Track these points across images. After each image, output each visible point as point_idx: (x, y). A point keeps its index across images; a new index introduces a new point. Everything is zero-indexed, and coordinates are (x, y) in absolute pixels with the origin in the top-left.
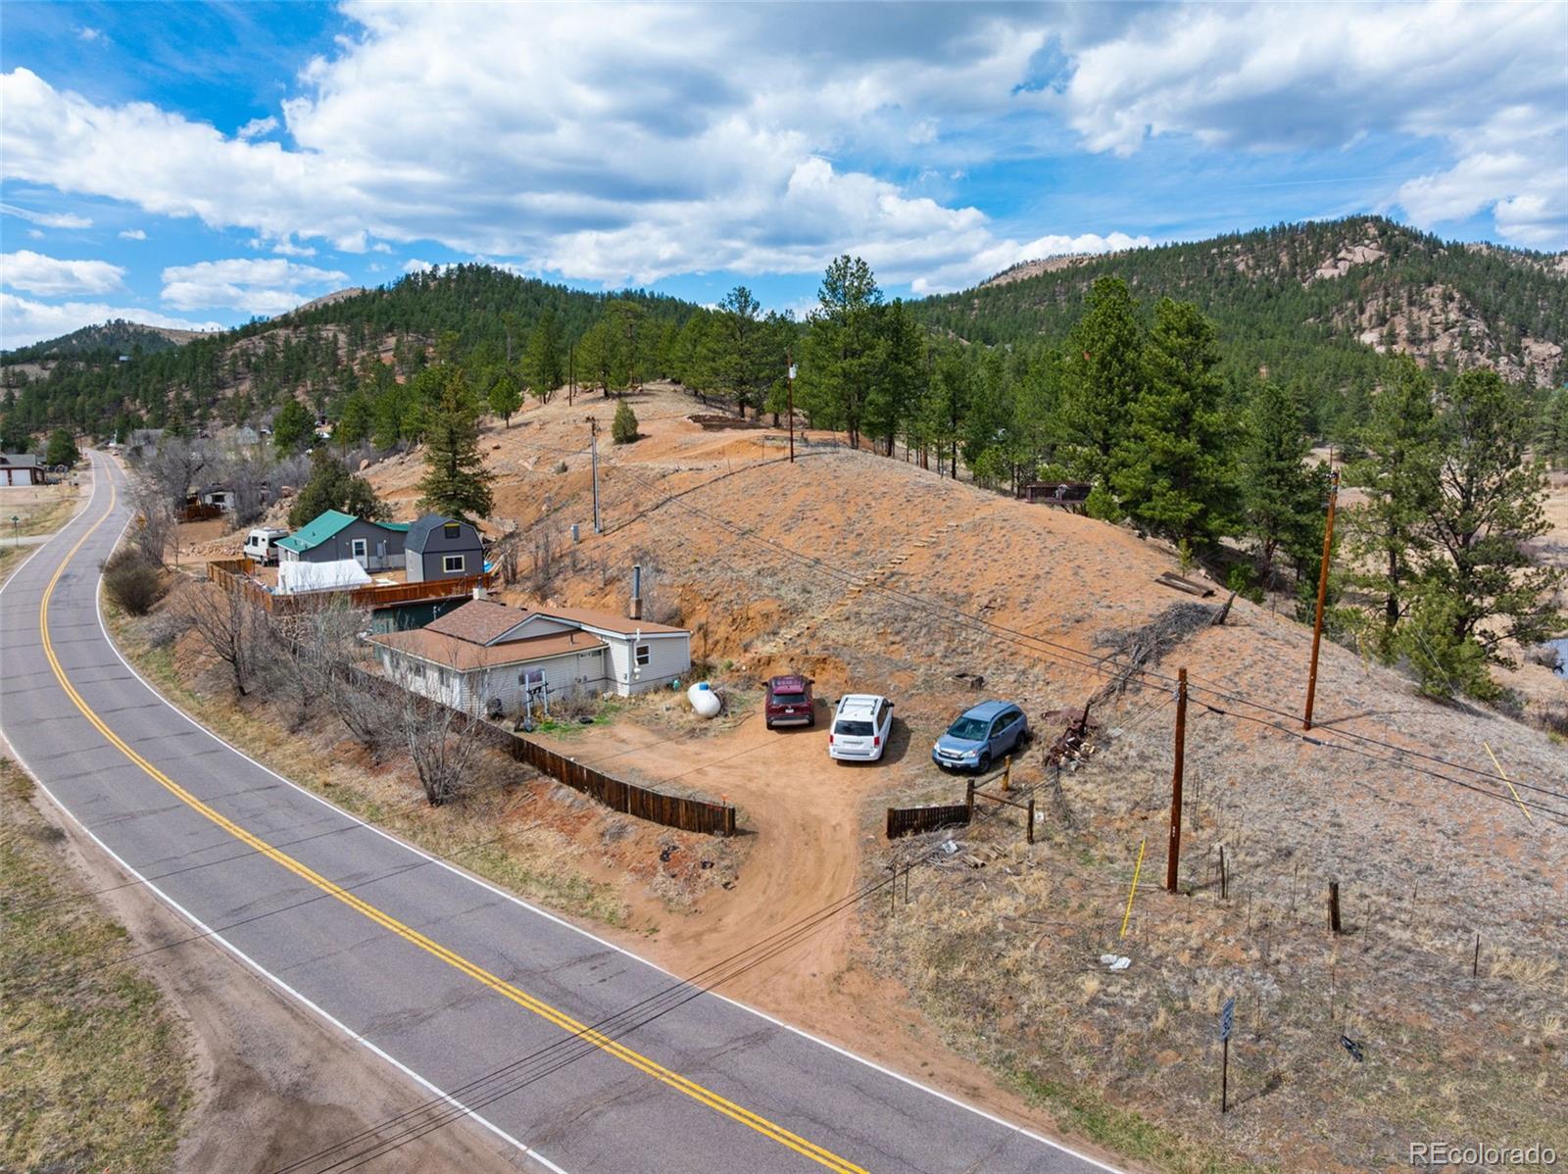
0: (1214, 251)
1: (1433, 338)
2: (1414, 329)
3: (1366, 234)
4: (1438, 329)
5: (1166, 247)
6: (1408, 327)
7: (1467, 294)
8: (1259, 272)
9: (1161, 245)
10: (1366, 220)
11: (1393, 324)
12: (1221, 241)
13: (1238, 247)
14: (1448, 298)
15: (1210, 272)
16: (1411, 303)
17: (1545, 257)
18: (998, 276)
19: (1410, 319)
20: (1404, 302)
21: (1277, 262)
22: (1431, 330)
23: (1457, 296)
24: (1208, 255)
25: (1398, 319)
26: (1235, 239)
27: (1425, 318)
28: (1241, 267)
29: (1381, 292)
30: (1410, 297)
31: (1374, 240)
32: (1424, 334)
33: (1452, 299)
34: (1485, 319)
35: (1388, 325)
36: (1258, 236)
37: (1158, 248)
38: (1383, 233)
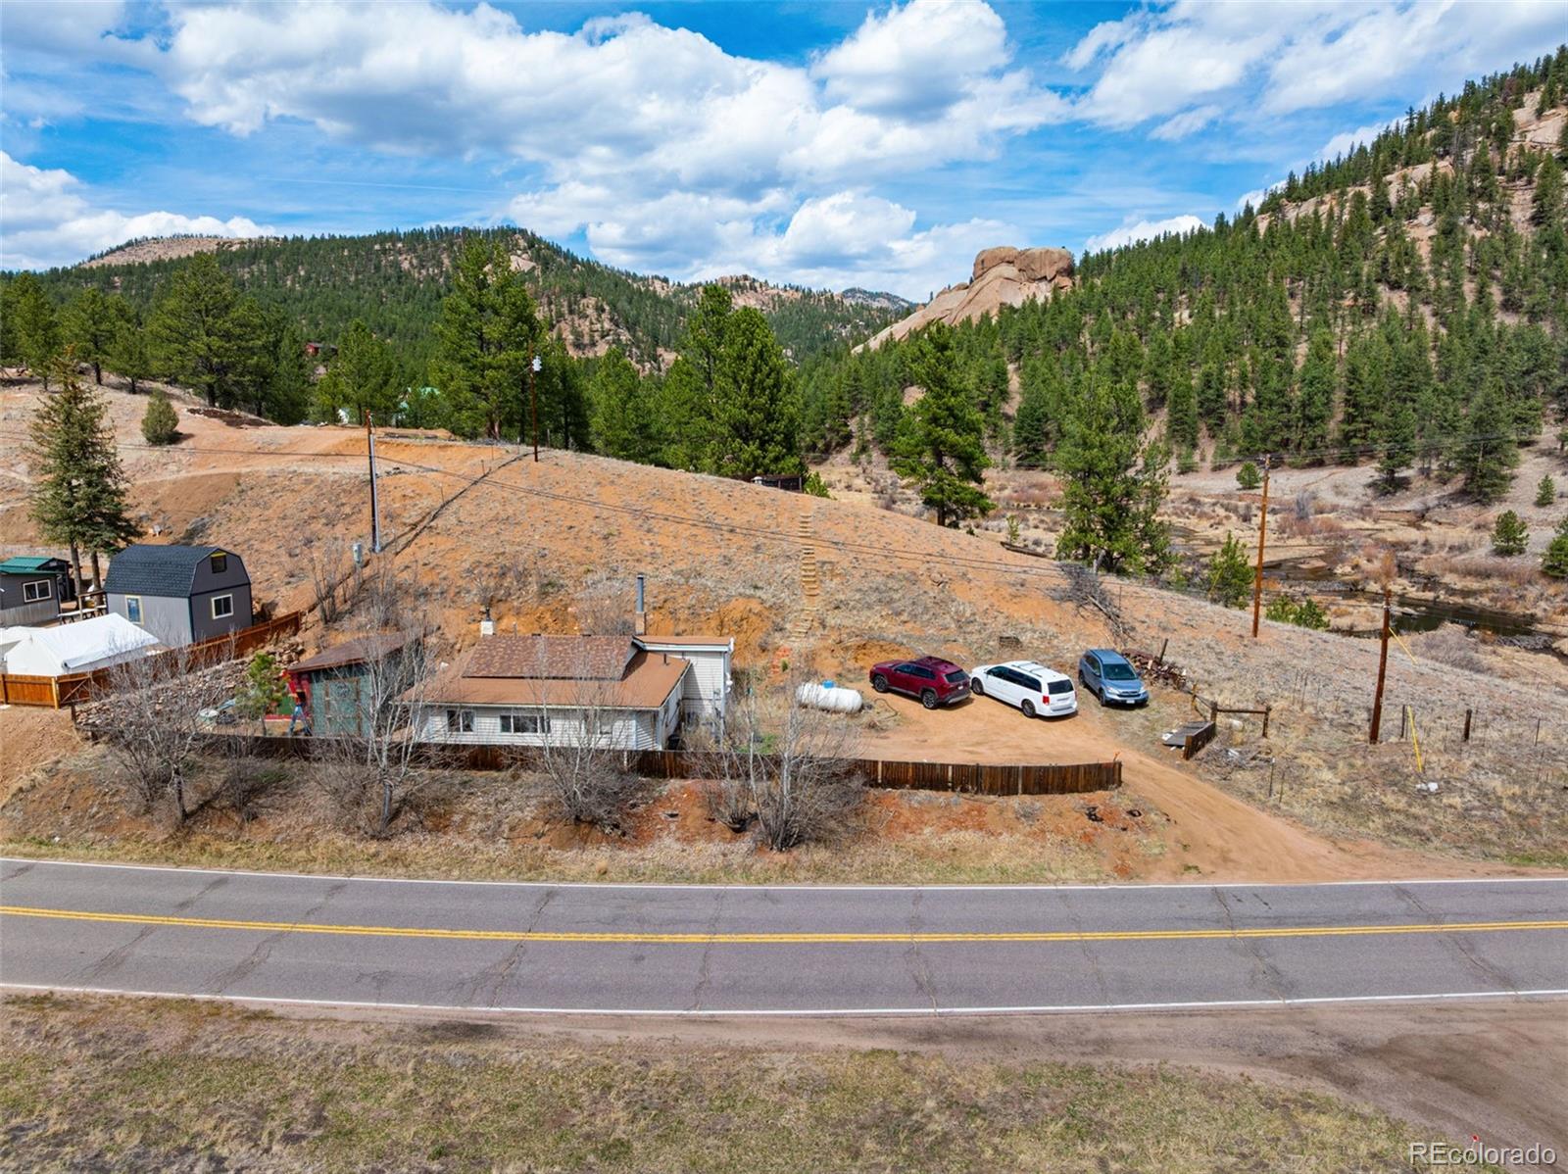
0: (377, 247)
1: (593, 344)
2: (578, 335)
3: (517, 244)
4: (597, 337)
5: (323, 238)
6: (572, 333)
7: (614, 307)
8: (424, 272)
9: (318, 236)
10: (514, 231)
11: (560, 329)
12: (381, 238)
13: (400, 245)
14: (600, 310)
15: (377, 268)
16: (571, 312)
17: (641, 279)
18: (112, 252)
19: (573, 326)
20: (565, 310)
21: (440, 264)
22: (592, 337)
23: (607, 308)
24: (370, 251)
25: (563, 325)
26: (393, 237)
27: (584, 326)
28: (406, 265)
29: (545, 300)
30: (570, 306)
31: (525, 251)
32: (586, 340)
33: (603, 310)
34: (628, 329)
35: (556, 330)
36: (417, 237)
37: (314, 238)
38: (531, 246)
